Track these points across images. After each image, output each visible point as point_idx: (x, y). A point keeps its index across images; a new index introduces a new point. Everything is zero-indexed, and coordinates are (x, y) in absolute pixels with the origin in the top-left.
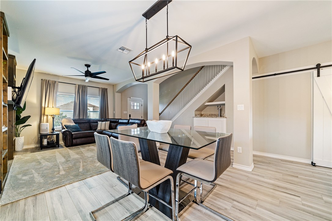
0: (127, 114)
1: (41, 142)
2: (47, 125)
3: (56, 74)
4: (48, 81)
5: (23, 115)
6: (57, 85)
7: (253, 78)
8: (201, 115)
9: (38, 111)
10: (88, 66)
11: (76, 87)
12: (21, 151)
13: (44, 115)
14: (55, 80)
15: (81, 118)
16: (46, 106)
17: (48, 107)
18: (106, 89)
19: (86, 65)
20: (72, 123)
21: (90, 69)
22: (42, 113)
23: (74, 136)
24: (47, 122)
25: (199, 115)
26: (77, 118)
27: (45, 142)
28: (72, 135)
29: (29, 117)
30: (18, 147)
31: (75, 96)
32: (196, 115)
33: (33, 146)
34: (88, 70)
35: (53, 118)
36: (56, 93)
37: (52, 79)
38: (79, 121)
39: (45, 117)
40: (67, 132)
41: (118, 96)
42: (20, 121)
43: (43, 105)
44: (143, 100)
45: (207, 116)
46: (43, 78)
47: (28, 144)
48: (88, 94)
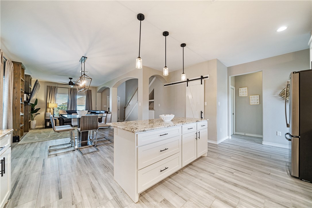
0: (107, 107)
1: (46, 124)
2: (49, 114)
3: (56, 82)
4: (51, 87)
5: (36, 107)
6: (57, 89)
7: (165, 85)
9: (44, 105)
10: (71, 79)
11: (69, 90)
12: (34, 129)
13: (48, 107)
14: (55, 86)
15: (72, 110)
16: (50, 102)
17: (51, 103)
18: (91, 90)
19: (70, 78)
20: (66, 113)
21: (72, 80)
22: (47, 107)
23: (65, 121)
24: (50, 112)
26: (69, 109)
27: (48, 124)
28: (64, 120)
29: (39, 109)
30: (32, 126)
31: (68, 96)
33: (41, 127)
34: (71, 81)
35: (53, 110)
36: (56, 94)
37: (53, 85)
38: (70, 112)
39: (49, 109)
40: (61, 119)
41: (99, 95)
42: (34, 111)
43: (48, 102)
44: (120, 97)
45: (152, 109)
46: (48, 85)
47: (39, 125)
48: (77, 94)
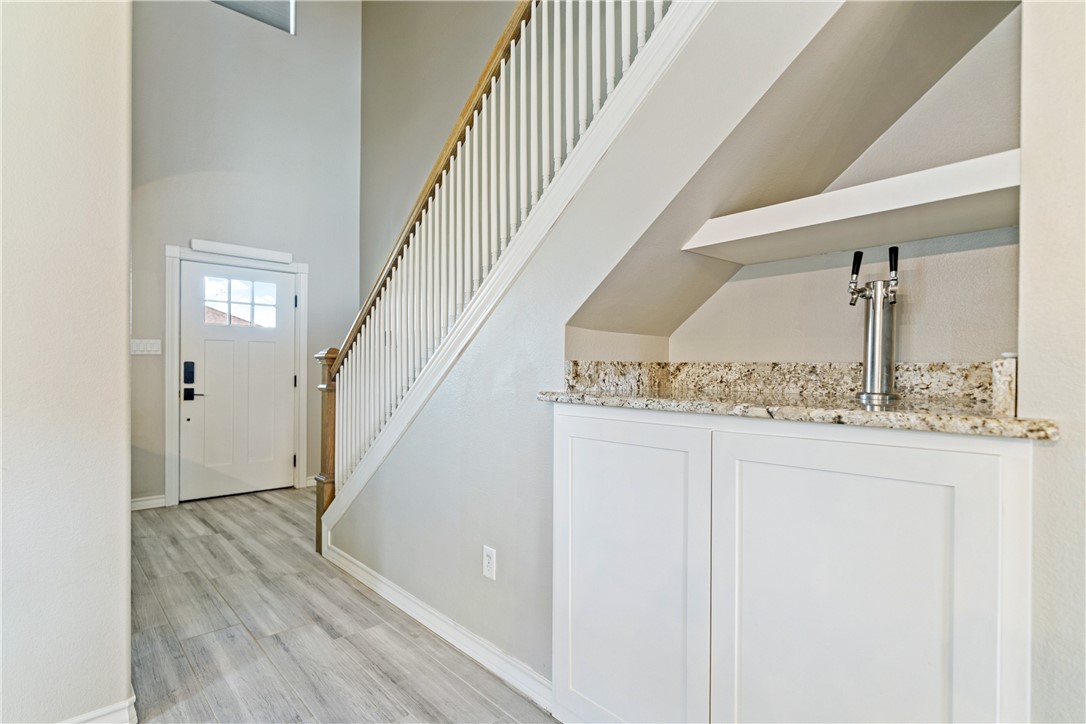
8: (660, 383)
25: (622, 369)
32: (580, 380)
